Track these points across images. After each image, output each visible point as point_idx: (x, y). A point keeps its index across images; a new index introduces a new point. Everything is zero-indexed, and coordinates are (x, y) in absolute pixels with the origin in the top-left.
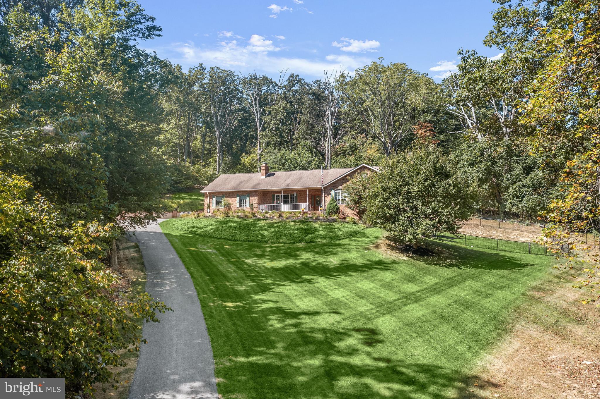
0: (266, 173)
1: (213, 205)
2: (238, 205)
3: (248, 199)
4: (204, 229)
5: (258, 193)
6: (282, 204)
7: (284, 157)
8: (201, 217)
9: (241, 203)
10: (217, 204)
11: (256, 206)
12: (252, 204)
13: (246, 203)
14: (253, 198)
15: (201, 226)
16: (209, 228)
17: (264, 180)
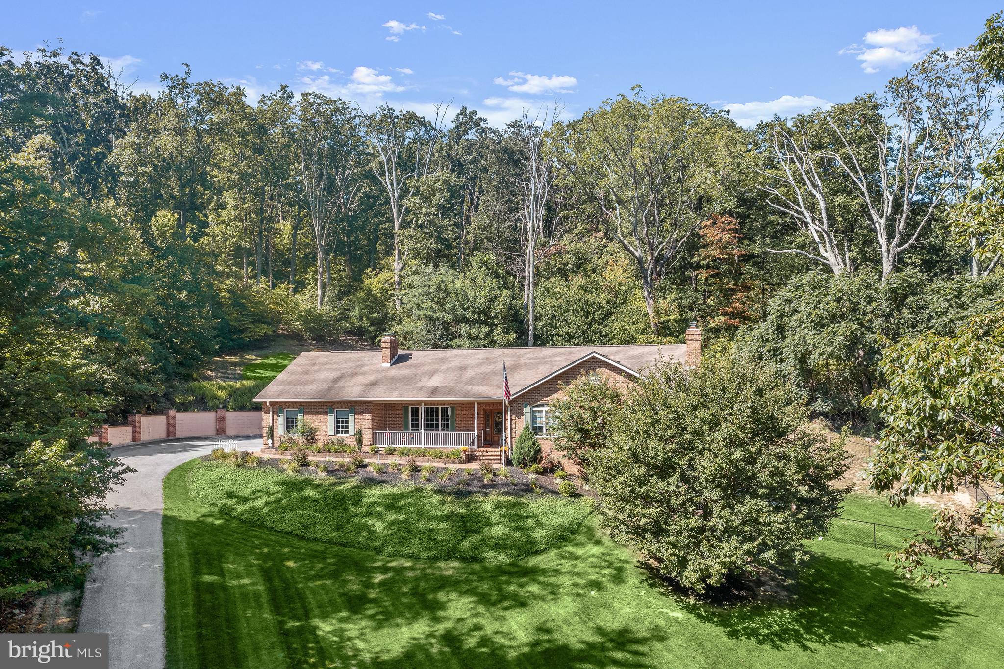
0: (393, 355)
1: (280, 430)
2: (331, 430)
3: (351, 418)
4: (250, 504)
5: (372, 407)
6: (422, 431)
7: (443, 287)
8: (250, 464)
9: (338, 427)
10: (288, 428)
11: (367, 433)
12: (360, 431)
13: (347, 427)
14: (361, 417)
15: (245, 492)
16: (260, 502)
17: (386, 371)
